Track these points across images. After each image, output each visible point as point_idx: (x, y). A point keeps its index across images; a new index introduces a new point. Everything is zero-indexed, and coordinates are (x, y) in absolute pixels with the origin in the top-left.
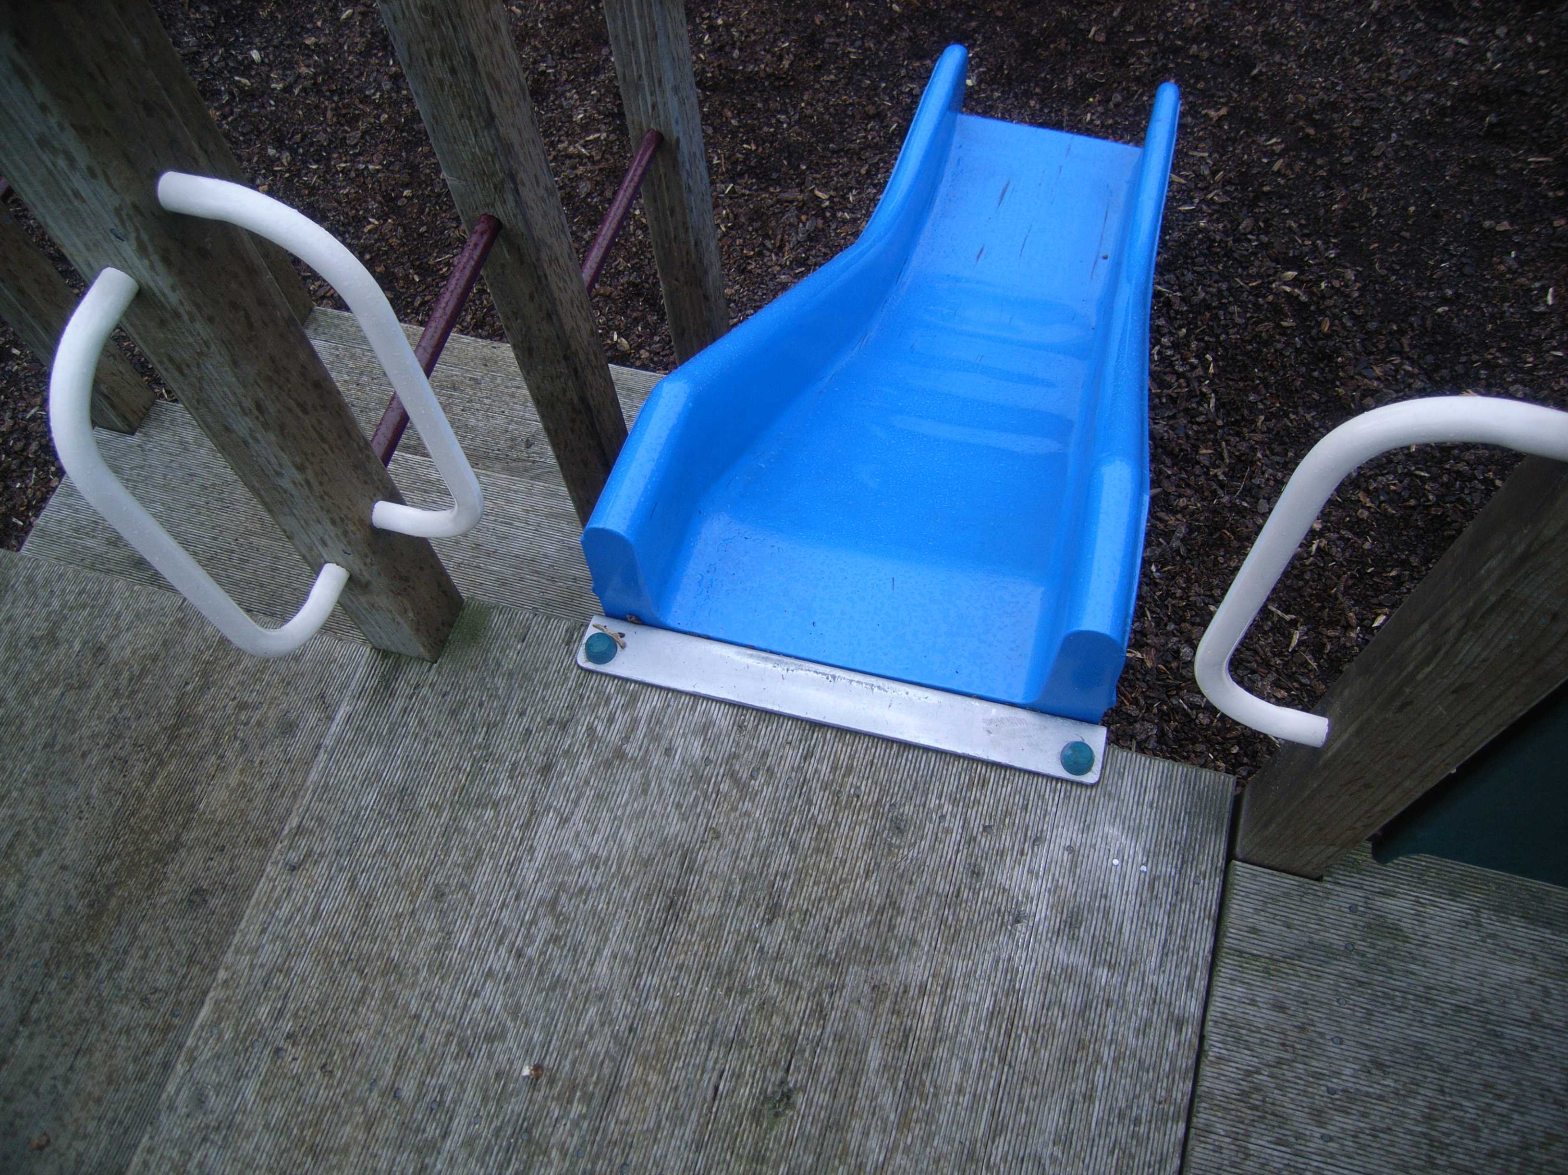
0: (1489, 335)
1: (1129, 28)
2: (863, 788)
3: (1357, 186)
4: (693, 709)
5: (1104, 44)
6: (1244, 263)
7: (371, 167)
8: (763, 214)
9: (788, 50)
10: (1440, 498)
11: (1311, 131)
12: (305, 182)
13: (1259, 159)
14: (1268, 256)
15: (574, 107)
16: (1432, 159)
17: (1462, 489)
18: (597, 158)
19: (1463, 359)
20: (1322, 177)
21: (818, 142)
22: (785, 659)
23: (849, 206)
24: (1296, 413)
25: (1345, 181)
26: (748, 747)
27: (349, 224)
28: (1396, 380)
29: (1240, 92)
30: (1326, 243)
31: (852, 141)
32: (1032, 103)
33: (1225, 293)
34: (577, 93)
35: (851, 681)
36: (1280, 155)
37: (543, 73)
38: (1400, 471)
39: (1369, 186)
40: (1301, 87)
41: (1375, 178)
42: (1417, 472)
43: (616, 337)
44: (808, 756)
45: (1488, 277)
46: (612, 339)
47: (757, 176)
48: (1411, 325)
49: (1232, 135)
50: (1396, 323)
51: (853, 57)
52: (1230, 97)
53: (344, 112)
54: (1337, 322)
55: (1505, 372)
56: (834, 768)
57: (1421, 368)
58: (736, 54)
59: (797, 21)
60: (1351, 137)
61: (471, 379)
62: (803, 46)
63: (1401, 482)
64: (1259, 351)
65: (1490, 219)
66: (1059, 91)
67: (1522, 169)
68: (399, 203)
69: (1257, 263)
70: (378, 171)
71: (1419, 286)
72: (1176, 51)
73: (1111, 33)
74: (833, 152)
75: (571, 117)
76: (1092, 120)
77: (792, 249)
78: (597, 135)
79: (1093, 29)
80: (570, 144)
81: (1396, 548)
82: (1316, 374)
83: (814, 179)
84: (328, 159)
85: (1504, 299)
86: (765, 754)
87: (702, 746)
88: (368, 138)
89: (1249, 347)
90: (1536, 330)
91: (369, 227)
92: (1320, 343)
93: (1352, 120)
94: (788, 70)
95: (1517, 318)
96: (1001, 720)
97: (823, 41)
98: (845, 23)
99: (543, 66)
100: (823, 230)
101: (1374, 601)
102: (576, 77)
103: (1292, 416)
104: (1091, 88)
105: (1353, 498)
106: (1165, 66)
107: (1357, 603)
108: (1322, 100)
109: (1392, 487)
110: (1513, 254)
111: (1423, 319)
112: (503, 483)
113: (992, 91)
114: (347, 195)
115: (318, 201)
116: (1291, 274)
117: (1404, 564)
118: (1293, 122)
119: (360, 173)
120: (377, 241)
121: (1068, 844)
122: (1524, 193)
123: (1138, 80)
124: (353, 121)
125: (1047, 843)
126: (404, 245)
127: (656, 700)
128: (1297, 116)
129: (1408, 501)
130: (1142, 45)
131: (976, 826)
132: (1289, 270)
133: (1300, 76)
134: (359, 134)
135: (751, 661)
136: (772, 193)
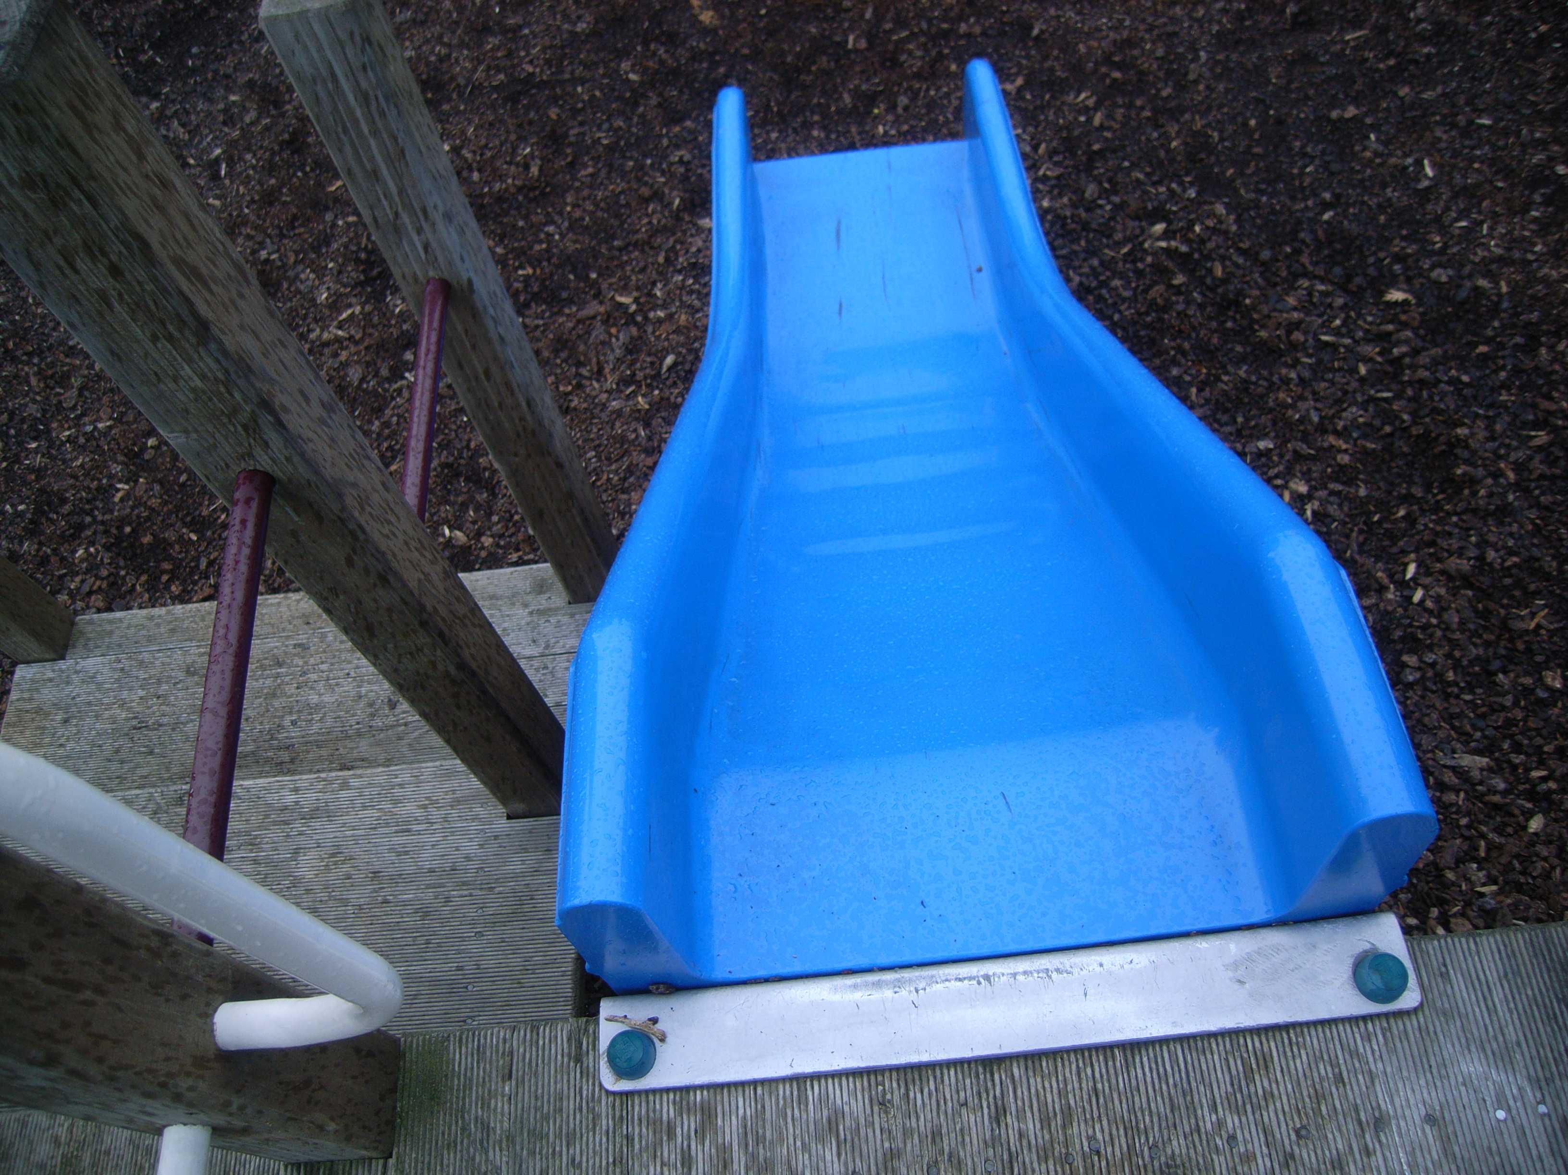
0: (1384, 227)
1: (888, 26)
2: (1099, 1135)
3: (1187, 116)
4: (802, 1100)
5: (867, 49)
6: (1106, 231)
7: (100, 426)
8: (567, 341)
9: (532, 156)
10: (1414, 414)
11: (1117, 75)
12: (28, 467)
13: (1076, 119)
14: (1128, 216)
15: (313, 288)
16: (1250, 66)
17: (1431, 398)
18: (358, 337)
19: (1371, 260)
20: (1148, 118)
21: (599, 244)
22: (907, 974)
23: (660, 302)
24: (1227, 373)
25: (1174, 114)
26: (907, 1133)
27: (94, 499)
28: (1313, 304)
29: (1028, 57)
30: (1181, 183)
31: (637, 231)
32: (815, 133)
33: (1100, 270)
34: (313, 271)
35: (1014, 975)
36: (1096, 109)
37: (267, 261)
38: (1360, 399)
39: (1198, 112)
40: (1088, 34)
41: (1201, 103)
42: (1380, 395)
43: (447, 532)
44: (999, 1114)
45: (1358, 168)
46: (444, 535)
47: (545, 301)
48: (1303, 242)
49: (1038, 102)
50: (1286, 244)
51: (605, 142)
52: (1019, 64)
53: (50, 372)
54: (1228, 263)
55: (1418, 260)
56: (1046, 1121)
57: (1333, 283)
58: (476, 176)
59: (531, 123)
60: (1160, 68)
61: (295, 646)
62: (546, 146)
63: (1366, 411)
64: (1161, 320)
65: (1334, 108)
66: (839, 112)
67: (1343, 50)
68: (147, 457)
69: (1119, 227)
70: (110, 428)
71: (1293, 198)
72: (945, 34)
73: (871, 38)
74: (620, 249)
75: (314, 300)
76: (886, 132)
77: (613, 370)
78: (349, 312)
79: (851, 39)
80: (322, 330)
81: (1392, 484)
82: (1229, 324)
83: (611, 285)
84: (48, 431)
85: (1384, 185)
86: (936, 1135)
87: (839, 1155)
88: (87, 393)
89: (1149, 319)
90: (1429, 207)
91: (119, 495)
92: (1220, 290)
93: (1152, 51)
94: (540, 176)
95: (1405, 200)
96: (1249, 958)
97: (566, 135)
98: (583, 109)
99: (263, 254)
100: (641, 338)
101: (1394, 550)
102: (305, 254)
103: (1225, 378)
104: (872, 99)
105: (1326, 445)
106: (940, 53)
107: (1378, 558)
108: (1115, 41)
109: (1361, 420)
110: (1372, 137)
111: (1313, 232)
112: (381, 779)
113: (768, 133)
114: (82, 466)
115: (49, 484)
116: (1159, 228)
117: (1407, 499)
118: (1095, 71)
119: (89, 437)
120: (133, 508)
121: (1423, 1112)
122: (1356, 73)
123: (918, 76)
124: (64, 380)
125: (1393, 1122)
126: (166, 503)
127: (743, 1105)
128: (1096, 63)
129: (1381, 429)
130: (905, 41)
131: (1284, 1134)
132: (1153, 224)
133: (1083, 23)
134: (74, 392)
135: (858, 996)
136: (568, 315)
